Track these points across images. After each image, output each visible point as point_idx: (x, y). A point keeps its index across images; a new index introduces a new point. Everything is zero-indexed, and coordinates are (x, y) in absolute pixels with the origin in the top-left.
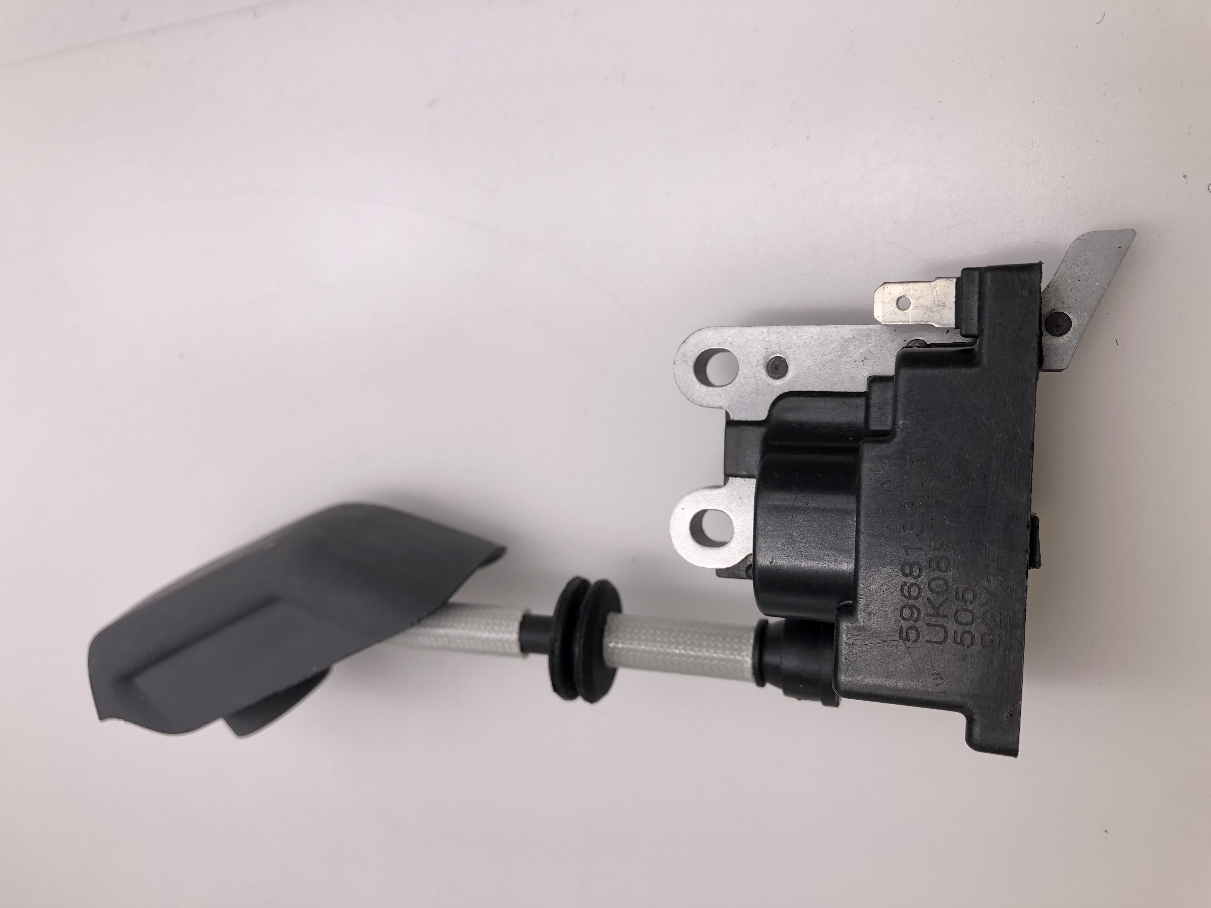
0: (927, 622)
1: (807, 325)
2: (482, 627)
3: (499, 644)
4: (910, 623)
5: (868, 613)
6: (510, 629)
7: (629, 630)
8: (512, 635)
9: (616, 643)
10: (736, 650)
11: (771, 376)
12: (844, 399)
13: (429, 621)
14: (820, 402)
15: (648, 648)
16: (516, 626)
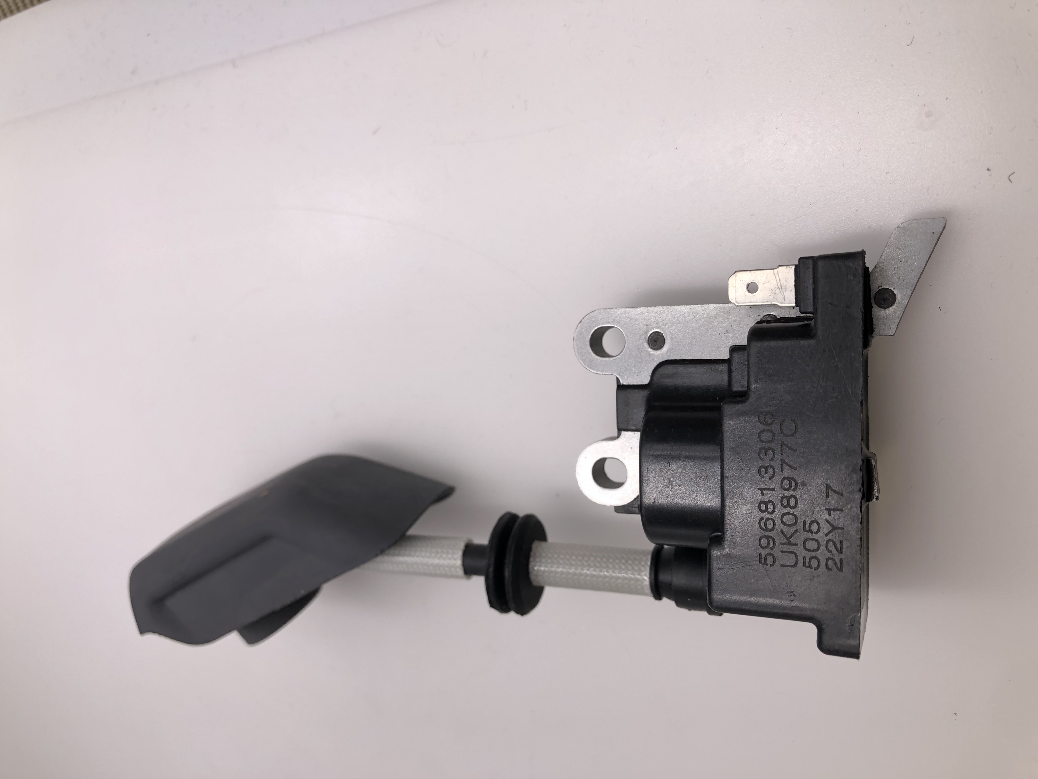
0: (781, 549)
1: (679, 305)
2: (433, 555)
3: (447, 569)
4: (768, 551)
5: (733, 543)
6: (455, 556)
7: (550, 555)
8: (456, 560)
9: (540, 566)
10: (636, 571)
11: (651, 348)
12: (711, 366)
13: (392, 551)
14: (691, 369)
15: (565, 570)
16: (459, 554)
